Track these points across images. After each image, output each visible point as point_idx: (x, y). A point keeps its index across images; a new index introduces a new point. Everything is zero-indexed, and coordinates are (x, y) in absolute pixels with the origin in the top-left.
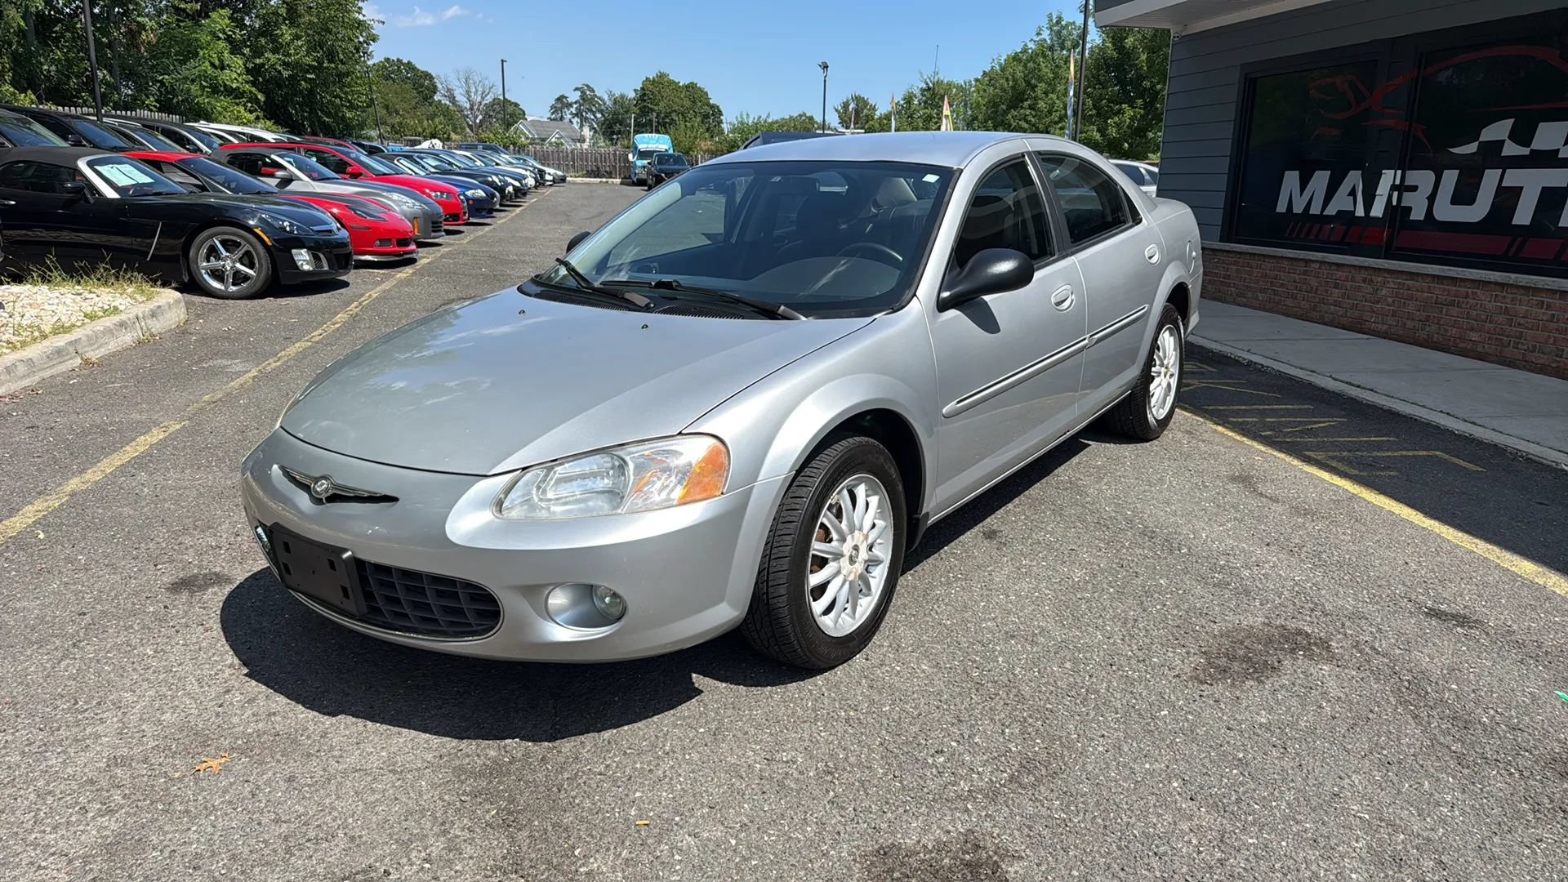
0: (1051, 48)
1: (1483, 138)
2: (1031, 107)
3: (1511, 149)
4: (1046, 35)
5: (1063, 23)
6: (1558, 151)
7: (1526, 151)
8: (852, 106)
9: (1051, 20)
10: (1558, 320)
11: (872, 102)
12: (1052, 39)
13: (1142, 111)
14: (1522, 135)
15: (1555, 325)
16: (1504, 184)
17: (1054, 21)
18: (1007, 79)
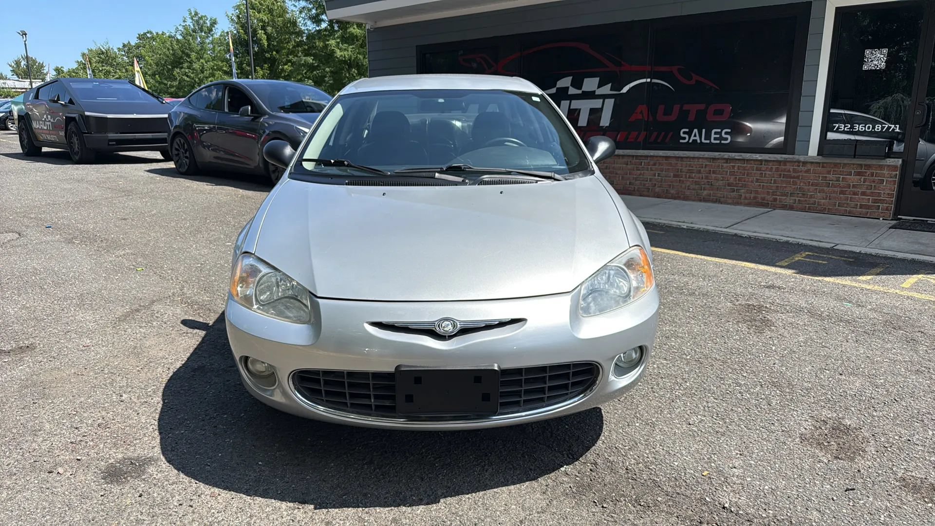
0: (194, 31)
1: (557, 86)
2: (189, 68)
3: (572, 91)
4: (189, 22)
5: (199, 15)
6: (595, 91)
7: (580, 92)
8: (23, 63)
9: (191, 13)
10: (609, 168)
11: (39, 60)
12: (194, 25)
13: (268, 72)
14: (577, 84)
15: (608, 170)
16: (571, 108)
17: (193, 14)
18: (168, 49)
